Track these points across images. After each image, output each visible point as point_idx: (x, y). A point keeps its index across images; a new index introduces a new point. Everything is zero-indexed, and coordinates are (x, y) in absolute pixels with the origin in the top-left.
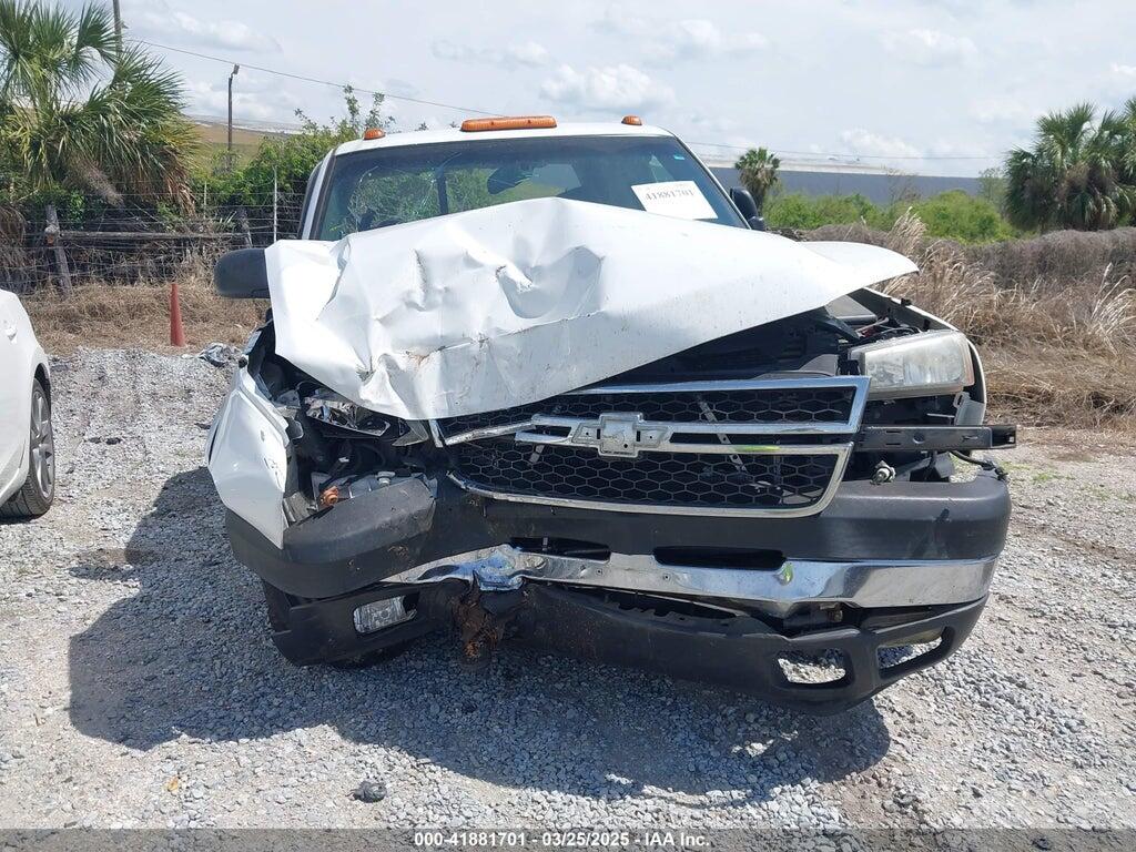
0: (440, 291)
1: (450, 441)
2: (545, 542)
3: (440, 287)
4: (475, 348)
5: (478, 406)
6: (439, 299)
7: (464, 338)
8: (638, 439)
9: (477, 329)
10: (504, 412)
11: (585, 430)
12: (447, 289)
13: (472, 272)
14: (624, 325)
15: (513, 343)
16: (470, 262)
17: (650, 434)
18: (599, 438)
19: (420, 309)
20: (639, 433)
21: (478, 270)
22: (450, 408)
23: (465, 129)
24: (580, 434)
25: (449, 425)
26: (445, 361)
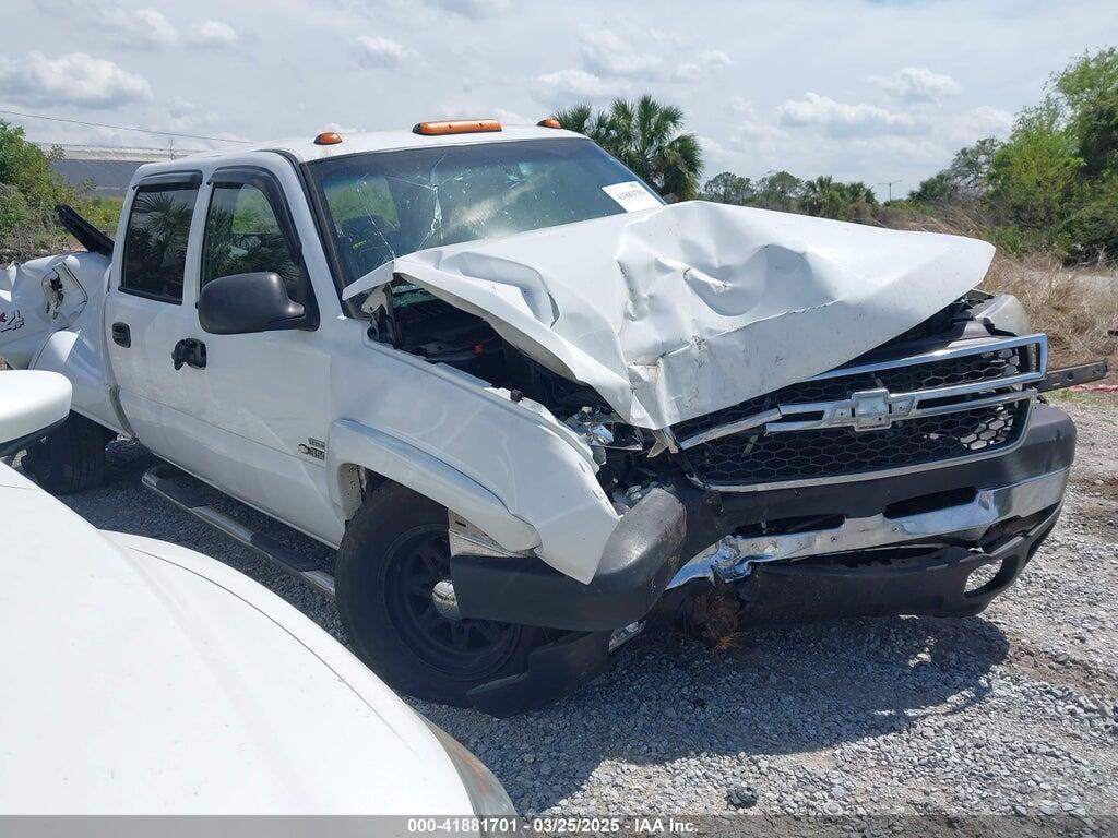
0: (646, 300)
1: (686, 445)
2: (764, 525)
3: (645, 295)
4: (695, 350)
5: (708, 405)
6: (646, 306)
7: (683, 343)
8: (890, 412)
9: (690, 333)
10: (734, 408)
11: (839, 412)
12: (651, 297)
13: (667, 277)
14: (859, 312)
15: (735, 341)
16: (663, 268)
17: (900, 404)
18: (853, 415)
19: (634, 319)
20: (890, 406)
21: (669, 275)
22: (681, 412)
23: (420, 130)
24: (834, 414)
25: (682, 430)
26: (669, 366)
